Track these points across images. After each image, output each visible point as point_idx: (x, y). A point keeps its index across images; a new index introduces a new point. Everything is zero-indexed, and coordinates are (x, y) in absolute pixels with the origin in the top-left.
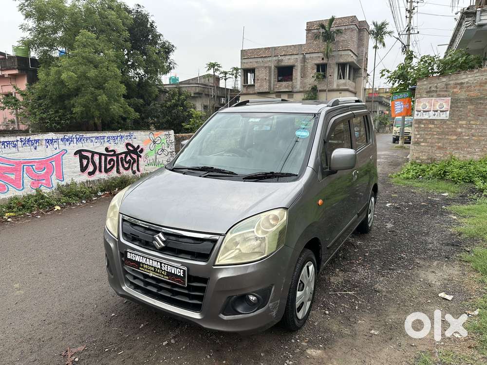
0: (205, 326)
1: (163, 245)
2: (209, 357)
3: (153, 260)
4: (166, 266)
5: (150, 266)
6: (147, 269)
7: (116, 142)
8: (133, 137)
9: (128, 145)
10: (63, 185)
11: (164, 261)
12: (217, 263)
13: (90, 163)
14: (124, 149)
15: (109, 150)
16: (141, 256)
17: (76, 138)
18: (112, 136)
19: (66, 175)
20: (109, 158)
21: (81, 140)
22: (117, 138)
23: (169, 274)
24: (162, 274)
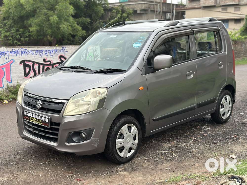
0: (59, 149)
1: (41, 106)
2: (63, 169)
3: (35, 114)
4: (41, 117)
5: (34, 118)
6: (33, 120)
7: (52, 54)
8: (65, 51)
9: (61, 57)
10: (11, 86)
11: (40, 115)
12: (64, 115)
13: (32, 70)
14: (58, 60)
15: (46, 60)
16: (30, 113)
17: (21, 51)
18: (48, 50)
19: (13, 79)
20: (46, 67)
21: (25, 52)
22: (52, 52)
23: (43, 122)
24: (39, 122)
